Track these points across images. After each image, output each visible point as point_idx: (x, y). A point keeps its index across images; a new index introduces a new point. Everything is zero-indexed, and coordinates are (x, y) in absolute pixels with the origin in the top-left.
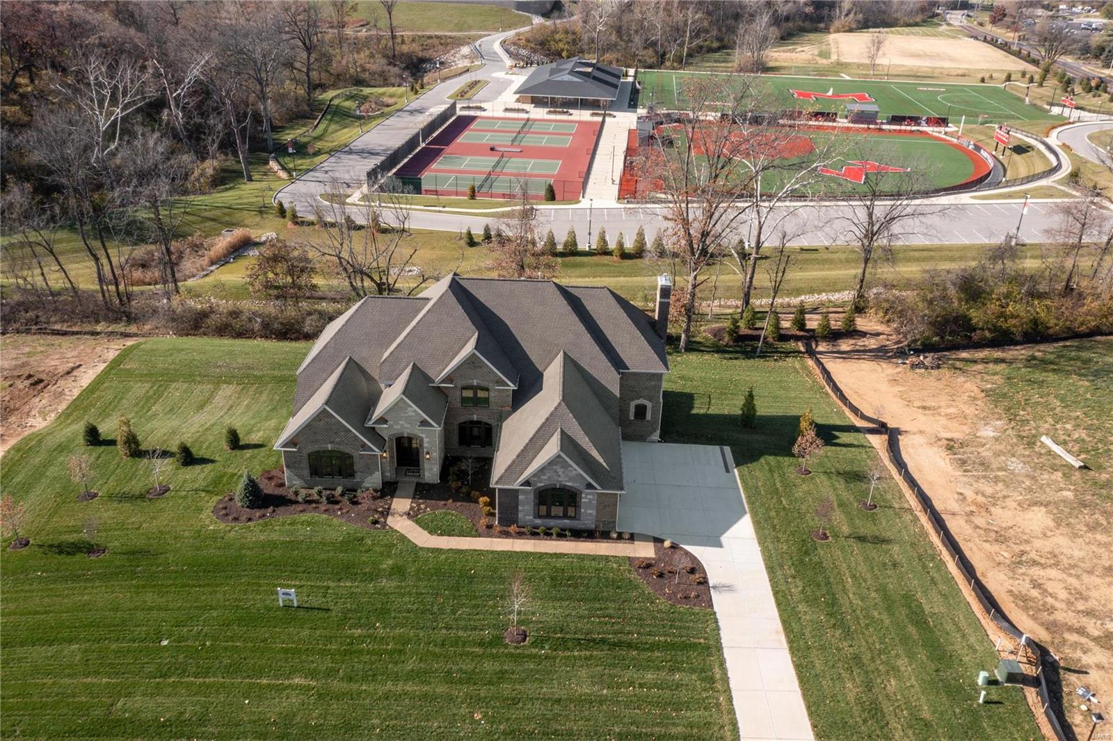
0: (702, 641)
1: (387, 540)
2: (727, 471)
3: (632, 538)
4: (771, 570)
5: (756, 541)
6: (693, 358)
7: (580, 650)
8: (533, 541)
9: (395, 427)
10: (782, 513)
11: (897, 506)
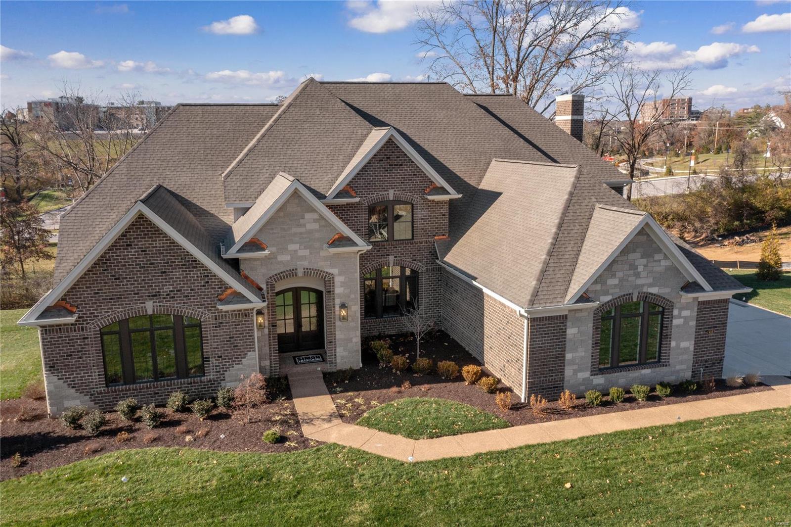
1: (328, 464)
9: (281, 258)
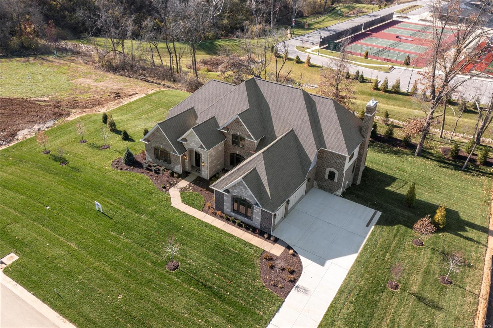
0: (261, 314)
1: (162, 197)
2: (368, 226)
3: (276, 240)
4: (341, 291)
5: (347, 272)
6: (420, 161)
7: (195, 288)
8: (224, 223)
9: (190, 145)
10: (379, 262)
11: (468, 288)
